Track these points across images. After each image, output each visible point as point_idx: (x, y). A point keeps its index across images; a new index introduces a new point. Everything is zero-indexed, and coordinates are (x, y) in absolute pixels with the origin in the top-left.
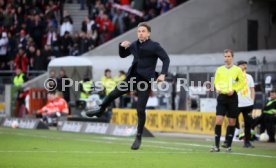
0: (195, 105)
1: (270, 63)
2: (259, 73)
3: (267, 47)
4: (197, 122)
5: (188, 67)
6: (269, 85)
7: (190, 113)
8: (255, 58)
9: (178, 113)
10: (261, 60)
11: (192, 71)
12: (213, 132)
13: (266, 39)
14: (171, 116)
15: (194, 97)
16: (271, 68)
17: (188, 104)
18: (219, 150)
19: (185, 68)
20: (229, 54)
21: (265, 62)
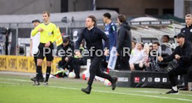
0: (22, 52)
1: (77, 21)
2: (69, 29)
3: (75, 10)
4: (23, 63)
5: (18, 24)
6: (76, 37)
7: (19, 57)
8: (66, 18)
9: (9, 57)
10: (70, 20)
11: (20, 27)
12: (35, 71)
13: (74, 3)
14: (5, 59)
15: (22, 45)
16: (78, 25)
17: (17, 51)
18: (39, 84)
19: (16, 25)
20: (46, 14)
21: (73, 20)
